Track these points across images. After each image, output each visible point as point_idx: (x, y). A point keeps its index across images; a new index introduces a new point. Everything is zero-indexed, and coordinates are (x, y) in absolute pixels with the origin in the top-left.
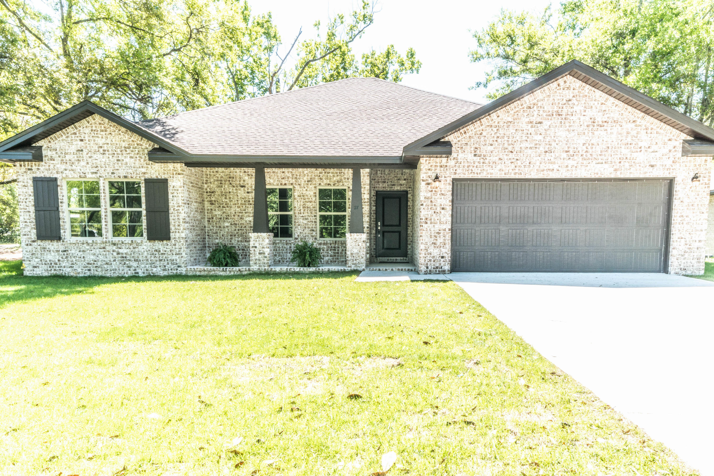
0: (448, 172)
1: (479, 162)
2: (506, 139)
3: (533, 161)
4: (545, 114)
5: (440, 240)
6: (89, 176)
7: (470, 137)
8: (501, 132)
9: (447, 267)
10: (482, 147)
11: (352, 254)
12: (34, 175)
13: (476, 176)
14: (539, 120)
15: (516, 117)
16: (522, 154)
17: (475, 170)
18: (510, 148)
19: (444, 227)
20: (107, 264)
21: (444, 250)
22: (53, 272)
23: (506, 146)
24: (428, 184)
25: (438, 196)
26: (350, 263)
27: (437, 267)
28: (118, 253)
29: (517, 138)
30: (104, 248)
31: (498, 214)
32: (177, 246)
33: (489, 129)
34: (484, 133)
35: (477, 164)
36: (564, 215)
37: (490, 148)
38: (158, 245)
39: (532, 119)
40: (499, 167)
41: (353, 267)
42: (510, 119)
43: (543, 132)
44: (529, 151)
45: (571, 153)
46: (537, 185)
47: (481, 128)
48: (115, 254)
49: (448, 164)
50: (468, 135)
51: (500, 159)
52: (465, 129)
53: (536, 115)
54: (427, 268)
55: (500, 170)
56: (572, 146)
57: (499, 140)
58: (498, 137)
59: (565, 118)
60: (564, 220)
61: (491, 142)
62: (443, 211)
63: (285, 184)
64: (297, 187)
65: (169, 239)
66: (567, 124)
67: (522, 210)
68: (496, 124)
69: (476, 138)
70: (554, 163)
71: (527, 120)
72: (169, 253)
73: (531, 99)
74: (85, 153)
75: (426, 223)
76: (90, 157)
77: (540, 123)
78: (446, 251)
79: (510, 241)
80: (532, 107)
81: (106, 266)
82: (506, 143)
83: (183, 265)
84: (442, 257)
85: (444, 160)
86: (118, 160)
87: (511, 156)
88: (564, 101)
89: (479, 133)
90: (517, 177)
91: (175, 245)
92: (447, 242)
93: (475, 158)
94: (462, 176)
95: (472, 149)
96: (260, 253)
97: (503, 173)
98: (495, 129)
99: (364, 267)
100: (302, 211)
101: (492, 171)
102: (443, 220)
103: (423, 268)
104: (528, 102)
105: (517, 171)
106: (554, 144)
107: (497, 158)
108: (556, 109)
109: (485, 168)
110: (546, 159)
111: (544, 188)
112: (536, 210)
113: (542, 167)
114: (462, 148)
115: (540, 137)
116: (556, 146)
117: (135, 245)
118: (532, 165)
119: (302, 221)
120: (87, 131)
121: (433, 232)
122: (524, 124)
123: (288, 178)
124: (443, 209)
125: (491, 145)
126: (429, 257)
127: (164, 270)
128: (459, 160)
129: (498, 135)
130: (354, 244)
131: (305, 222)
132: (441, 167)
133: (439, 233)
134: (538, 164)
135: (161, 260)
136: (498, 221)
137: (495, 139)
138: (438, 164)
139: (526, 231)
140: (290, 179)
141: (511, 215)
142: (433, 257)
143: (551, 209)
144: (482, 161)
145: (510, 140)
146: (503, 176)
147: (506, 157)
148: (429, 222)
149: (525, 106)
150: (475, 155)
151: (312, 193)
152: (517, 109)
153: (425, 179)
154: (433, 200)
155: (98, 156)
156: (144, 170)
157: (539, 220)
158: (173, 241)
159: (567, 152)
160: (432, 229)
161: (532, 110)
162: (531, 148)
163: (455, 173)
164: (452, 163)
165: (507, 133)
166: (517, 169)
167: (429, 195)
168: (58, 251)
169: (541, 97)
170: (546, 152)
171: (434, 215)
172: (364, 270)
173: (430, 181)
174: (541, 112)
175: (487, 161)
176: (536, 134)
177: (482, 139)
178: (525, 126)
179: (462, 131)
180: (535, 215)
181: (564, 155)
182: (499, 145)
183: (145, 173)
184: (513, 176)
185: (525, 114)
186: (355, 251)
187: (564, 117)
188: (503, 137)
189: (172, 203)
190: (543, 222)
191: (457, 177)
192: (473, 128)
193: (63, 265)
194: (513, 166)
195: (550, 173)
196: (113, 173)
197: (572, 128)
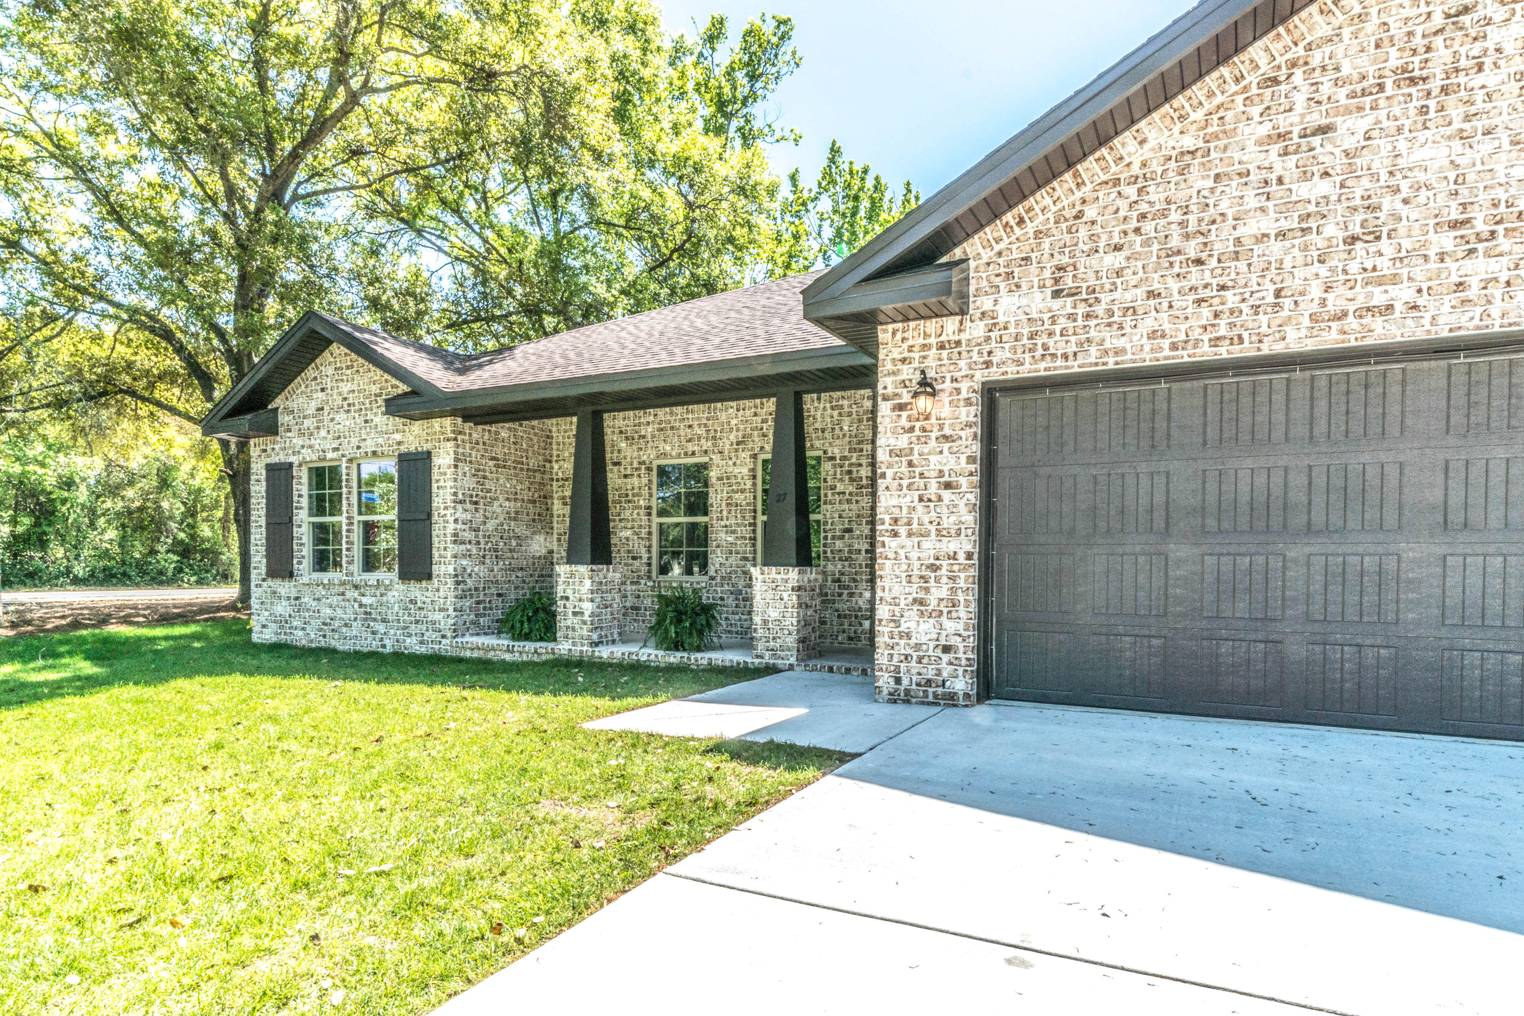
0: (962, 364)
1: (1072, 317)
2: (1175, 216)
3: (1293, 284)
4: (1342, 94)
5: (939, 592)
6: (330, 455)
7: (1038, 234)
8: (1156, 194)
9: (961, 685)
10: (1082, 261)
11: (765, 622)
12: (269, 461)
13: (1060, 368)
14: (1316, 119)
15: (1214, 128)
16: (1242, 266)
17: (1057, 345)
18: (1192, 249)
19: (951, 546)
20: (346, 625)
21: (950, 626)
22: (283, 637)
23: (1175, 242)
24: (901, 407)
25: (933, 443)
26: (761, 646)
27: (929, 682)
28: (361, 606)
29: (1224, 206)
30: (343, 594)
31: (1159, 499)
32: (442, 594)
33: (1107, 196)
34: (1090, 212)
35: (1062, 322)
36: (1456, 499)
37: (1116, 260)
38: (415, 590)
39: (1283, 122)
40: (1148, 324)
41: (768, 659)
42: (1189, 142)
43: (1338, 163)
44: (1276, 248)
45: (1480, 226)
46: (1322, 383)
47: (1078, 195)
48: (356, 605)
49: (964, 337)
50: (1030, 227)
51: (1151, 294)
52: (1020, 209)
53: (1300, 107)
54: (898, 681)
55: (1153, 335)
56: (1483, 197)
57: (1148, 227)
58: (1143, 217)
59: (1445, 90)
60: (1456, 518)
61: (1116, 240)
62: (947, 495)
63: (693, 453)
64: (716, 458)
65: (429, 577)
66: (1456, 112)
67: (1260, 480)
68: (1136, 169)
69: (1060, 235)
70: (1395, 280)
71: (1264, 130)
72: (430, 607)
73: (1276, 48)
74: (326, 412)
75: (895, 534)
76: (332, 420)
77: (1323, 130)
78: (960, 627)
79: (1209, 598)
80: (1282, 74)
81: (344, 630)
82: (1176, 233)
83: (449, 634)
84: (947, 649)
85: (951, 324)
86: (366, 421)
87: (1195, 276)
88: (1438, 20)
89: (1068, 213)
90: (1224, 352)
91: (438, 590)
92: (961, 597)
93: (1056, 304)
94: (1012, 372)
95: (1047, 274)
96: (575, 614)
97: (1166, 343)
98: (1131, 192)
99: (793, 660)
100: (725, 513)
101: (1121, 343)
102: (948, 522)
103: (885, 681)
104: (1263, 60)
105: (1223, 331)
106: (1389, 203)
107: (1140, 292)
108: (1395, 59)
109: (1093, 333)
110: (1354, 267)
111: (1358, 392)
112: (1320, 481)
113: (1334, 302)
114: (1009, 275)
115: (1323, 187)
116: (1404, 211)
117: (382, 589)
118: (1287, 303)
119: (723, 535)
120: (330, 371)
121: (917, 564)
122: (1251, 147)
123: (699, 439)
124: (948, 486)
125: (1118, 248)
126: (903, 647)
127: (422, 643)
128: (1001, 319)
129: (1144, 207)
130: (769, 595)
131: (730, 539)
132: (942, 347)
133: (934, 568)
134: (1316, 291)
135: (417, 622)
136: (1159, 524)
137: (1134, 224)
138: (933, 340)
139: (1276, 563)
140: (703, 441)
141: (1212, 499)
142: (918, 647)
143: (1392, 472)
144: (1081, 309)
145: (1192, 219)
146: (1165, 356)
147: (1174, 285)
148: (903, 531)
149: (1252, 79)
150: (1056, 294)
151: (745, 471)
152: (1219, 99)
153: (890, 390)
154: (915, 458)
155: (341, 417)
156: (398, 437)
157: (1336, 519)
158: (435, 581)
159: (1454, 225)
160: (914, 555)
161: (1283, 88)
162: (1281, 235)
163: (988, 364)
164: (976, 330)
165: (1180, 196)
166: (1223, 323)
167: (903, 441)
168: (289, 598)
169: (1322, 30)
170: (1354, 239)
171: (920, 507)
172: (791, 668)
173: (906, 398)
174: (1326, 89)
175: (1100, 309)
176: (1306, 176)
177: (1083, 233)
178: (1253, 157)
179: (1009, 217)
180: (1319, 500)
181: (1447, 240)
182: (1147, 243)
183: (399, 443)
184: (1205, 353)
185: (1255, 111)
186: (774, 614)
187: (1435, 85)
188: (1164, 214)
189: (437, 502)
190: (1354, 523)
191: (994, 374)
192: (1048, 201)
193: (295, 624)
194: (1206, 312)
195: (1378, 324)
196: (359, 447)
197: (1480, 124)
